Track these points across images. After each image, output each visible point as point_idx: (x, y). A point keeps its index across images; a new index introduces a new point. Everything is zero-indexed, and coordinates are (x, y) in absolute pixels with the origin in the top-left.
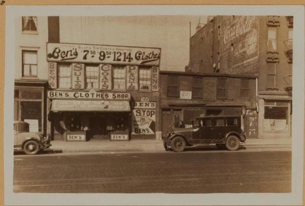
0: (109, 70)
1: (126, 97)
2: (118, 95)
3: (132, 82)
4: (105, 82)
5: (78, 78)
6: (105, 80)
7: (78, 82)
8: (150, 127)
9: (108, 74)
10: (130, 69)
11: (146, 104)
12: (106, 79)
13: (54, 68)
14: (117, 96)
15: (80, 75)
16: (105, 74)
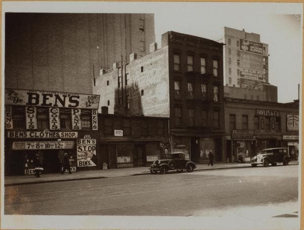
0: (57, 112)
1: (73, 135)
2: (66, 134)
3: (76, 123)
4: (55, 123)
5: (31, 120)
6: (54, 121)
7: (31, 124)
8: (91, 159)
9: (56, 116)
10: (75, 112)
11: (88, 141)
12: (56, 120)
13: (10, 111)
14: (64, 134)
15: (33, 117)
16: (54, 116)
